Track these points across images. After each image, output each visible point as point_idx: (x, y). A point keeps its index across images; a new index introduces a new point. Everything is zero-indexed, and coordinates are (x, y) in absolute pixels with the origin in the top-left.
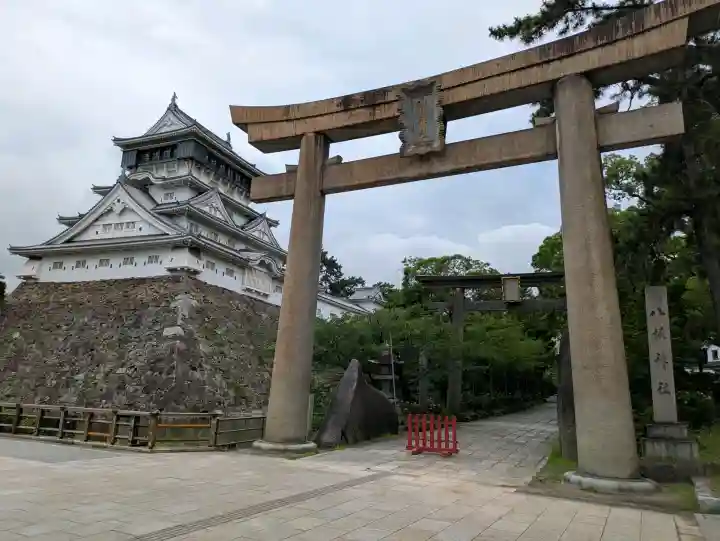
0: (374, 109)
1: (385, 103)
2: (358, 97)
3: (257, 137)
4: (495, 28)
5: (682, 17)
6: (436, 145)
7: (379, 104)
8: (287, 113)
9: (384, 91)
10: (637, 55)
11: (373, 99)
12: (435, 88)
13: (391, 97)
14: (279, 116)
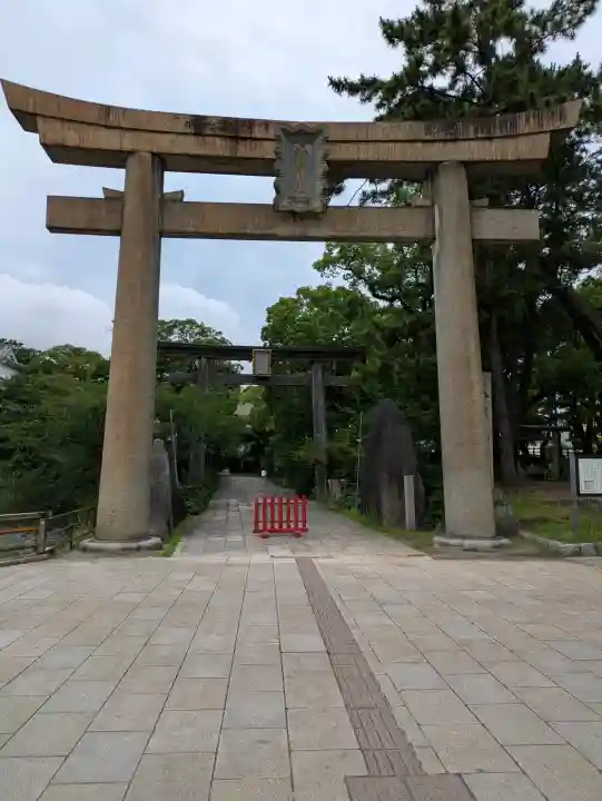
0: (237, 143)
1: (251, 138)
2: (214, 121)
3: (53, 138)
4: (335, 78)
5: (545, 132)
6: (316, 205)
7: (245, 139)
8: (107, 116)
9: (250, 123)
10: (510, 158)
11: (235, 129)
12: (321, 138)
13: (258, 133)
14: (92, 117)
